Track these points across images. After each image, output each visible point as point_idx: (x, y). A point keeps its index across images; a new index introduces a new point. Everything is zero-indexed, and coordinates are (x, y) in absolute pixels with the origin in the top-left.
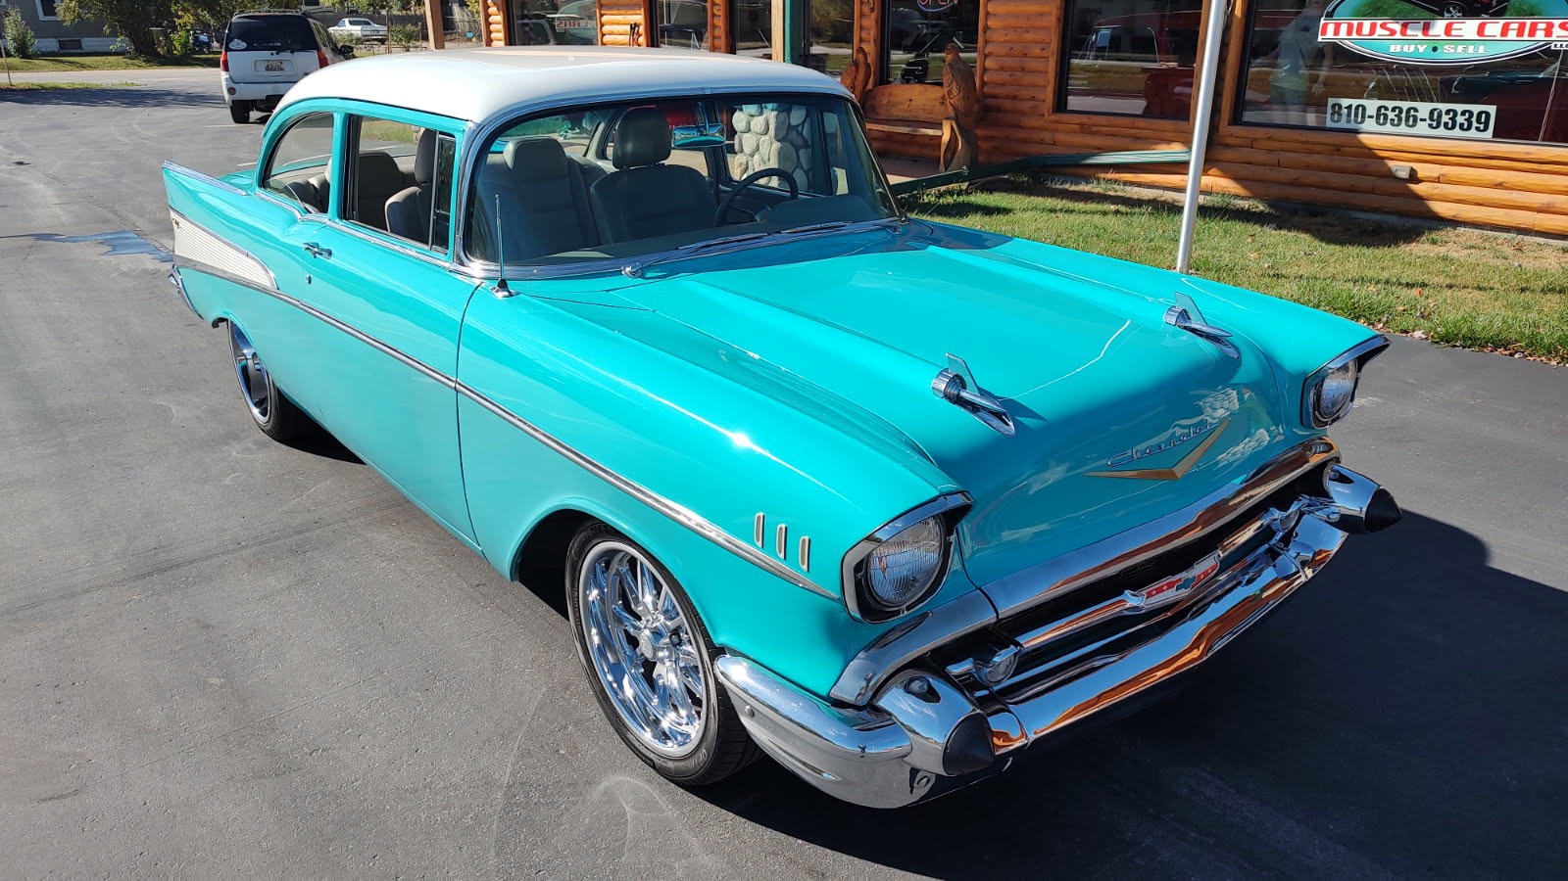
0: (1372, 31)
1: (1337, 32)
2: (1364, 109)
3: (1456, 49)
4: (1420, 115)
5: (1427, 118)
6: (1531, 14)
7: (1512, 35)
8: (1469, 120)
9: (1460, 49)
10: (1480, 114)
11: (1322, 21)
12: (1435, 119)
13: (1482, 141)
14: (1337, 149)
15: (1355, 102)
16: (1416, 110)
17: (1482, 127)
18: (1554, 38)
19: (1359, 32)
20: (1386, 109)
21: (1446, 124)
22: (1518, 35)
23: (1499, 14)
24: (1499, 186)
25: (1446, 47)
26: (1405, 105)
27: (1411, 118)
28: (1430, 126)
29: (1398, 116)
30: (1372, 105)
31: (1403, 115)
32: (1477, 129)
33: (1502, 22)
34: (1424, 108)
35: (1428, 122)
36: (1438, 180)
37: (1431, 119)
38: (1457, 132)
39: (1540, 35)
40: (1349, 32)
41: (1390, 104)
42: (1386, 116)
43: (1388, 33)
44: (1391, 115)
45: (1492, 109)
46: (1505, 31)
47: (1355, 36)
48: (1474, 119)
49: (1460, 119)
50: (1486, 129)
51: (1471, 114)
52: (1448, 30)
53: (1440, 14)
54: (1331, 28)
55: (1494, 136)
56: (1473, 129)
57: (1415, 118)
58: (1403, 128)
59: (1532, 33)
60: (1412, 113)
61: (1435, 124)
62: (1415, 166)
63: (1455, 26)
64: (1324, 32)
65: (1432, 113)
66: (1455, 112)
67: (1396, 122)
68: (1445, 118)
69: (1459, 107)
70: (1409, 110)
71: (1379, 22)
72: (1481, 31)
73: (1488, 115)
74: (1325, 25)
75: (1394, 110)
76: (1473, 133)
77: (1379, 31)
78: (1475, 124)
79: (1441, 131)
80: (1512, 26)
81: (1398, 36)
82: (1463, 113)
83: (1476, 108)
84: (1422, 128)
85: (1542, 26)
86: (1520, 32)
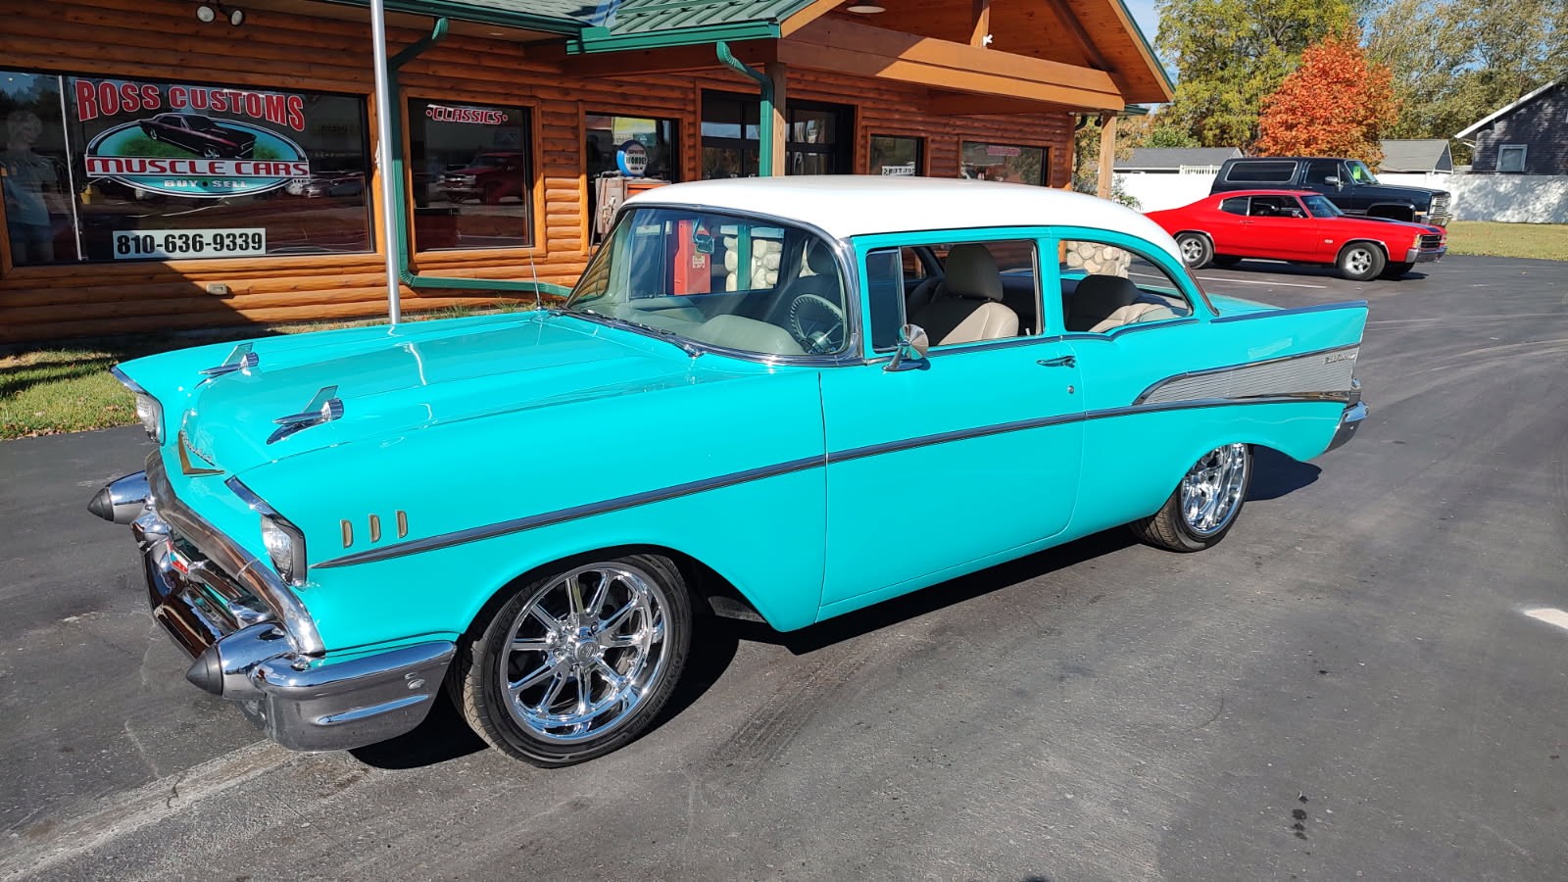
0: (143, 168)
1: (106, 168)
2: (152, 238)
3: (222, 183)
4: (205, 241)
5: (211, 241)
6: (272, 158)
7: (263, 173)
8: (246, 242)
9: (226, 183)
10: (254, 236)
11: (87, 158)
12: (219, 242)
13: (258, 257)
14: (150, 277)
15: (141, 234)
16: (201, 236)
17: (257, 246)
18: (292, 176)
19: (130, 168)
20: (174, 237)
21: (228, 246)
22: (267, 173)
23: (249, 156)
24: (295, 289)
25: (214, 182)
26: (191, 233)
27: (198, 245)
28: (215, 249)
29: (186, 243)
30: (159, 236)
31: (190, 242)
32: (254, 248)
33: (253, 163)
34: (208, 235)
35: (213, 246)
36: (248, 292)
37: (215, 242)
38: (238, 252)
39: (282, 173)
40: (119, 168)
41: (177, 233)
42: (174, 244)
43: (159, 170)
44: (179, 243)
45: (262, 231)
46: (257, 169)
47: (126, 172)
48: (250, 240)
49: (239, 241)
50: (260, 247)
51: (247, 236)
52: (212, 168)
53: (201, 155)
54: (98, 165)
55: (266, 252)
56: (250, 248)
57: (201, 243)
58: (191, 253)
59: (277, 172)
60: (198, 239)
61: (218, 247)
62: (228, 283)
63: (216, 165)
64: (92, 169)
65: (215, 237)
66: (234, 236)
67: (184, 249)
68: (227, 241)
69: (237, 232)
70: (194, 237)
71: (147, 161)
72: (238, 169)
73: (260, 236)
74: (91, 163)
75: (180, 237)
76: (250, 252)
77: (149, 168)
78: (251, 244)
79: (225, 252)
80: (261, 166)
81: (169, 172)
82: (241, 236)
83: (250, 231)
84: (208, 251)
85: (281, 166)
86: (268, 172)
